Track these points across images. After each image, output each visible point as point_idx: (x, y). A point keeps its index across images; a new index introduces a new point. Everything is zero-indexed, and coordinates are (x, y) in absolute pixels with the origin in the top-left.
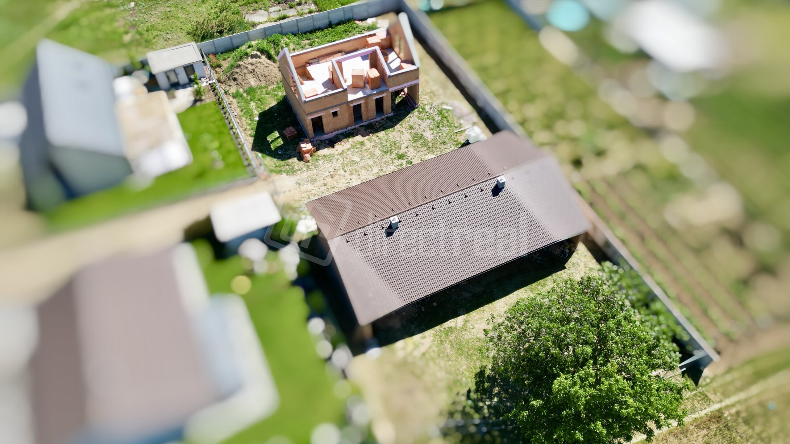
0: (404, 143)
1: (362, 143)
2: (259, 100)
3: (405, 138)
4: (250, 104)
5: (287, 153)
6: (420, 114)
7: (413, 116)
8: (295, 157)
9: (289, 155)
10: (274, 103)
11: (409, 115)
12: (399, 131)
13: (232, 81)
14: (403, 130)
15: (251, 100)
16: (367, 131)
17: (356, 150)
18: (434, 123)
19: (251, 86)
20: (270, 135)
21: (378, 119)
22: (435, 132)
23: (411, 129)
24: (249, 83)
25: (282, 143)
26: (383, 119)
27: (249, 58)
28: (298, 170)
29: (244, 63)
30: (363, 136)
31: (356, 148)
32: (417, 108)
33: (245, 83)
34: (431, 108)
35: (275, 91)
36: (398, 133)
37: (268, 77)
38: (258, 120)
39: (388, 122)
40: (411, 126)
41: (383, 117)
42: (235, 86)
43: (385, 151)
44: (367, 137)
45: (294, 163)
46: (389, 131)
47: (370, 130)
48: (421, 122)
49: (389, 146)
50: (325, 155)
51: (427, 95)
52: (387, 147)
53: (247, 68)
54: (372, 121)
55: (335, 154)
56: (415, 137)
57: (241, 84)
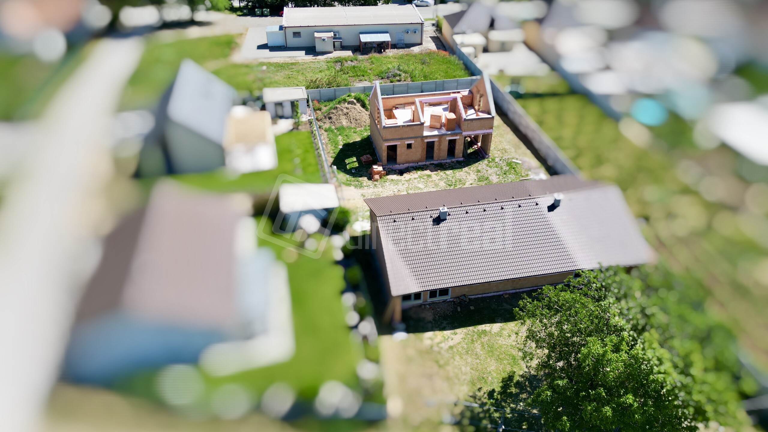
0: (469, 181)
1: (429, 176)
2: (346, 136)
3: (471, 177)
4: (338, 137)
5: (360, 173)
6: (489, 163)
7: (482, 163)
8: (366, 177)
9: (361, 174)
10: (358, 139)
11: (478, 163)
12: (466, 172)
13: (328, 119)
14: (471, 172)
15: (340, 134)
16: (436, 168)
17: (422, 180)
18: (501, 171)
19: (343, 126)
20: (349, 159)
21: (448, 161)
22: (501, 177)
23: (478, 173)
24: (341, 123)
25: (357, 165)
26: (453, 162)
27: (346, 104)
28: (365, 186)
29: (341, 106)
30: (432, 171)
31: (423, 179)
32: (487, 158)
33: (338, 122)
34: (501, 160)
35: (362, 132)
36: (465, 173)
37: (359, 121)
38: (341, 148)
39: (458, 165)
40: (479, 170)
41: (453, 160)
42: (329, 124)
43: (449, 184)
44: (435, 172)
45: (364, 180)
46: (456, 171)
47: (438, 168)
48: (488, 168)
49: (454, 181)
50: (393, 179)
51: (499, 151)
52: (452, 182)
53: (342, 110)
54: (443, 161)
55: (402, 180)
56: (480, 178)
57: (334, 122)
